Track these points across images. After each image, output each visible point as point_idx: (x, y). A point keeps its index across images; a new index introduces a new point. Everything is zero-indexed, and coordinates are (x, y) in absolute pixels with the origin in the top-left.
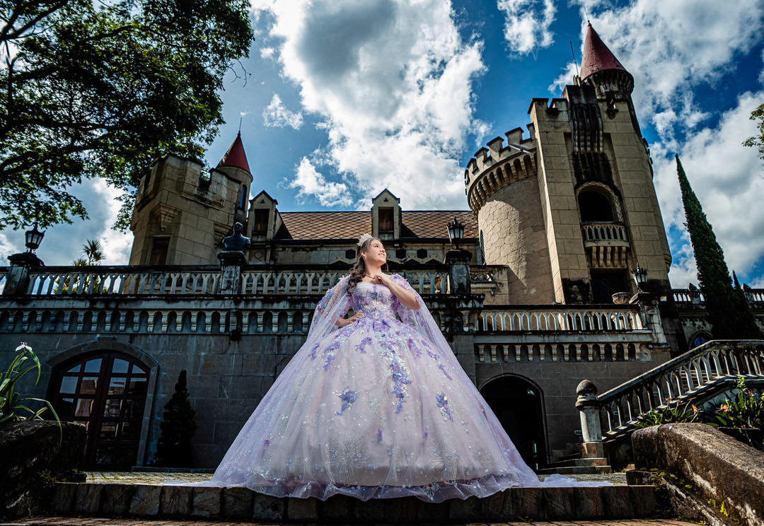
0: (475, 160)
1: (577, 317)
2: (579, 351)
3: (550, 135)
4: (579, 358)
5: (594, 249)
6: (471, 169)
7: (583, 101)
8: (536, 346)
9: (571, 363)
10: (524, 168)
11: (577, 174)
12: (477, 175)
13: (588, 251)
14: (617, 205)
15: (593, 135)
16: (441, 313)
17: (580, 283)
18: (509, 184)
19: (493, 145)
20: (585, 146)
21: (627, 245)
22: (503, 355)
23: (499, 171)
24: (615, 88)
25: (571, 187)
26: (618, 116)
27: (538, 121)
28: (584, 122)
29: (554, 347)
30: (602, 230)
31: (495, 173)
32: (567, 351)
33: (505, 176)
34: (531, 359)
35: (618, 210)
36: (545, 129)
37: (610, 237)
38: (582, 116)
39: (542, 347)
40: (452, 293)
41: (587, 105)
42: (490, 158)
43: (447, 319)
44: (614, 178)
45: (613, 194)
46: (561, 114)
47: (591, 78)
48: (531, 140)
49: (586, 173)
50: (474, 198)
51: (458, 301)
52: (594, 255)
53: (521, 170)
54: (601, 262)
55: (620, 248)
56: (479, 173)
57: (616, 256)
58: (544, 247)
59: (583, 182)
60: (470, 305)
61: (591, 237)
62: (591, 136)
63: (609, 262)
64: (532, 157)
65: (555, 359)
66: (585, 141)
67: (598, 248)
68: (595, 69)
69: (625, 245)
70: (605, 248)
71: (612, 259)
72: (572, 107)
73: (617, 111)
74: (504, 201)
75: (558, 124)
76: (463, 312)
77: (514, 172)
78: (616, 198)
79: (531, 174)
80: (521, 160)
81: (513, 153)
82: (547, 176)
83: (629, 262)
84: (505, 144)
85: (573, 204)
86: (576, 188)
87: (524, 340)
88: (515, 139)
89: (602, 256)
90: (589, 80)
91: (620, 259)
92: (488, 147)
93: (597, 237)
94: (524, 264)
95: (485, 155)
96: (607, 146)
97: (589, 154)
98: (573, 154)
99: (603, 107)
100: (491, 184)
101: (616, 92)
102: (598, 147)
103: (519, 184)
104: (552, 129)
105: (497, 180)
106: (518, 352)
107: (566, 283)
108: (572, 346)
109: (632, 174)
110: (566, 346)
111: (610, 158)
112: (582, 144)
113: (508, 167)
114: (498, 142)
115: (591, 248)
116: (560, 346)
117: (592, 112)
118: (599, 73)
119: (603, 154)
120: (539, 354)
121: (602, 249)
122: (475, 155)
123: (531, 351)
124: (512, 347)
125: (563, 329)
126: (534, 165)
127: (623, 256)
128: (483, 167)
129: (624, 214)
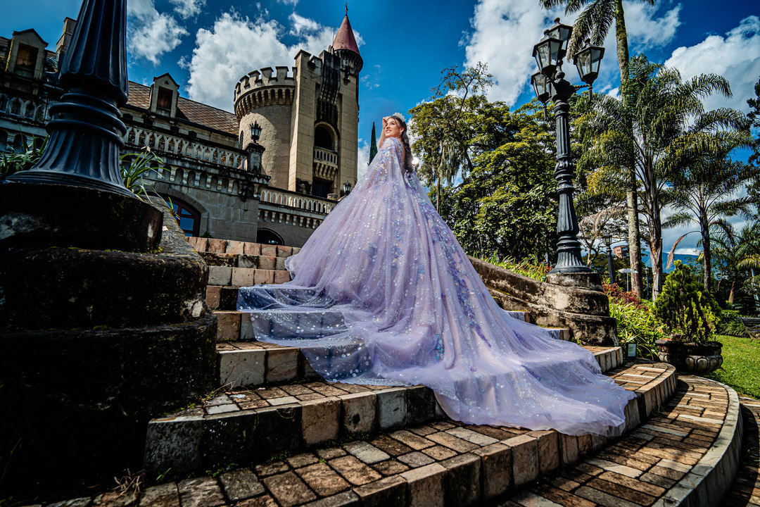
0: (248, 78)
1: (300, 200)
2: (308, 222)
3: (307, 81)
4: (307, 226)
5: (318, 165)
6: (243, 83)
7: (332, 66)
8: (285, 215)
9: (303, 228)
10: (284, 97)
11: (318, 114)
12: (248, 90)
13: (315, 165)
14: (336, 141)
15: (333, 91)
16: (241, 182)
17: (306, 183)
18: (271, 105)
19: (265, 72)
20: (327, 98)
21: (337, 167)
22: (264, 217)
23: (266, 93)
24: (352, 66)
25: (313, 121)
26: (349, 84)
27: (302, 68)
28: (329, 81)
29: (295, 217)
30: (325, 154)
31: (262, 93)
32: (302, 221)
33: (270, 98)
34: (280, 222)
35: (336, 145)
36: (304, 75)
37: (328, 160)
38: (329, 76)
39: (288, 216)
40: (248, 171)
41: (334, 70)
42: (261, 81)
43: (245, 187)
44: (338, 124)
45: (335, 133)
46: (316, 69)
47: (339, 51)
48: (293, 79)
49: (323, 115)
50: (242, 106)
51: (254, 177)
52: (317, 168)
53: (282, 97)
54: (320, 173)
55: (333, 168)
56: (250, 89)
57: (329, 172)
58: (287, 155)
59: (321, 120)
60: (261, 182)
61: (318, 157)
62: (332, 91)
63: (324, 175)
64: (291, 91)
65: (294, 224)
66: (327, 94)
67: (321, 164)
68: (343, 46)
69: (336, 167)
70: (325, 166)
71: (327, 174)
72: (324, 67)
73: (349, 81)
74: (265, 116)
75: (313, 76)
76: (255, 185)
77: (277, 97)
78: (336, 137)
79: (288, 103)
80: (284, 91)
81: (279, 83)
82: (299, 109)
83: (336, 177)
84: (274, 75)
85: (312, 133)
86: (315, 122)
87: (278, 210)
88: (282, 73)
89: (321, 170)
90: (338, 52)
91: (331, 175)
92: (261, 72)
93: (321, 158)
94: (272, 162)
95: (257, 78)
96: (338, 102)
97: (327, 103)
98: (319, 99)
99: (343, 75)
100: (257, 100)
101: (352, 68)
102: (334, 100)
103: (278, 107)
104: (308, 77)
105: (263, 99)
106: (274, 216)
107: (298, 182)
108: (305, 219)
109: (349, 125)
110: (302, 218)
111: (339, 110)
112: (325, 95)
113: (273, 92)
114: (270, 71)
115: (317, 163)
116: (299, 217)
117: (335, 76)
118: (345, 50)
119: (335, 107)
120: (286, 220)
121: (323, 166)
122: (249, 74)
123: (281, 217)
124: (270, 213)
125: (295, 206)
126: (291, 97)
127: (333, 173)
128: (253, 86)
129: (339, 148)
